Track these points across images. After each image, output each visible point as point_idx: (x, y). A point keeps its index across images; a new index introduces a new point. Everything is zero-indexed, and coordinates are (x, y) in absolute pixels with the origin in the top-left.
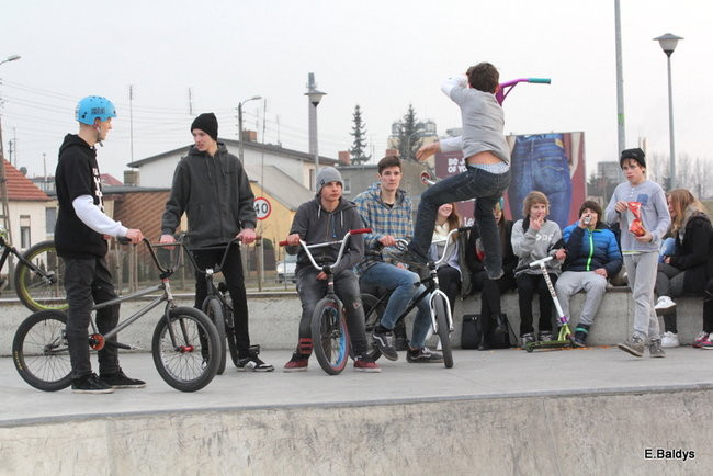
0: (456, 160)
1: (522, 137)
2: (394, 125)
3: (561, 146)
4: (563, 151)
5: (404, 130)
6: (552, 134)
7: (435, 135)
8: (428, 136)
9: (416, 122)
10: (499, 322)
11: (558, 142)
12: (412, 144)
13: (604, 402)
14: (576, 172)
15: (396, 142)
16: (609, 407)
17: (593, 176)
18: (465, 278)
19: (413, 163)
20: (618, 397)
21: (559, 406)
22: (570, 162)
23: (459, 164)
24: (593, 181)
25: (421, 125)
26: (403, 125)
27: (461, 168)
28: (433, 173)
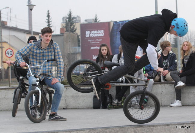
1: (116, 22)
2: (63, 18)
5: (67, 20)
6: (128, 20)
7: (80, 22)
8: (78, 22)
9: (72, 17)
12: (71, 26)
13: (153, 129)
15: (64, 25)
16: (154, 131)
19: (71, 33)
20: (158, 127)
21: (134, 131)
23: (90, 33)
25: (74, 18)
26: (67, 18)
27: (91, 35)
28: (80, 37)
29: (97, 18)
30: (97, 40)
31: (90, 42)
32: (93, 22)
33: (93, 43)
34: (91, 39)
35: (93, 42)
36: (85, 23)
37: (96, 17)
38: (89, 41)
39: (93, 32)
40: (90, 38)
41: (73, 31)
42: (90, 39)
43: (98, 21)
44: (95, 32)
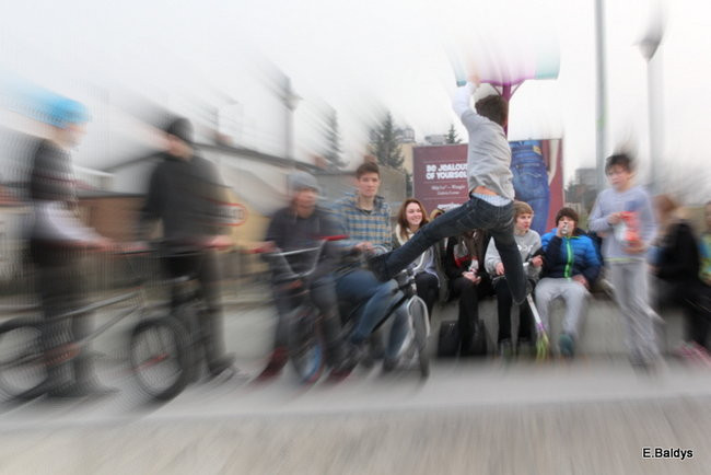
0: (434, 166)
3: (539, 153)
4: (541, 157)
5: (382, 136)
6: (530, 141)
7: (413, 141)
8: (408, 142)
9: (395, 129)
10: (477, 328)
11: (536, 149)
12: (391, 150)
14: (554, 180)
15: (374, 148)
17: (571, 183)
18: (442, 284)
19: (391, 169)
22: (548, 169)
23: (437, 171)
24: (571, 187)
25: (400, 132)
26: (381, 131)
27: (439, 175)
28: (412, 179)
29: (456, 133)
30: (453, 187)
31: (435, 191)
32: (444, 143)
33: (443, 193)
34: (438, 185)
35: (444, 191)
36: (426, 143)
37: (452, 131)
38: (434, 188)
39: (443, 167)
40: (436, 181)
41: (395, 163)
42: (436, 185)
43: (456, 140)
44: (449, 167)
